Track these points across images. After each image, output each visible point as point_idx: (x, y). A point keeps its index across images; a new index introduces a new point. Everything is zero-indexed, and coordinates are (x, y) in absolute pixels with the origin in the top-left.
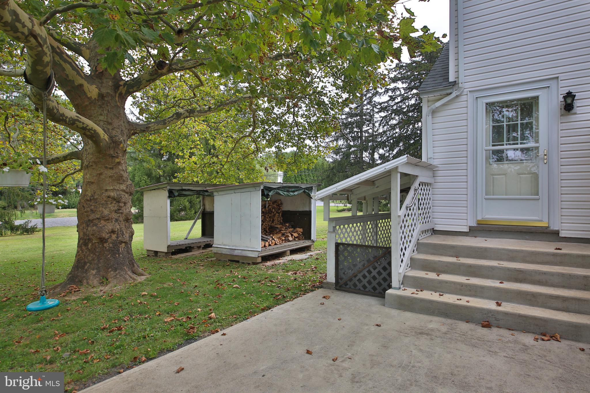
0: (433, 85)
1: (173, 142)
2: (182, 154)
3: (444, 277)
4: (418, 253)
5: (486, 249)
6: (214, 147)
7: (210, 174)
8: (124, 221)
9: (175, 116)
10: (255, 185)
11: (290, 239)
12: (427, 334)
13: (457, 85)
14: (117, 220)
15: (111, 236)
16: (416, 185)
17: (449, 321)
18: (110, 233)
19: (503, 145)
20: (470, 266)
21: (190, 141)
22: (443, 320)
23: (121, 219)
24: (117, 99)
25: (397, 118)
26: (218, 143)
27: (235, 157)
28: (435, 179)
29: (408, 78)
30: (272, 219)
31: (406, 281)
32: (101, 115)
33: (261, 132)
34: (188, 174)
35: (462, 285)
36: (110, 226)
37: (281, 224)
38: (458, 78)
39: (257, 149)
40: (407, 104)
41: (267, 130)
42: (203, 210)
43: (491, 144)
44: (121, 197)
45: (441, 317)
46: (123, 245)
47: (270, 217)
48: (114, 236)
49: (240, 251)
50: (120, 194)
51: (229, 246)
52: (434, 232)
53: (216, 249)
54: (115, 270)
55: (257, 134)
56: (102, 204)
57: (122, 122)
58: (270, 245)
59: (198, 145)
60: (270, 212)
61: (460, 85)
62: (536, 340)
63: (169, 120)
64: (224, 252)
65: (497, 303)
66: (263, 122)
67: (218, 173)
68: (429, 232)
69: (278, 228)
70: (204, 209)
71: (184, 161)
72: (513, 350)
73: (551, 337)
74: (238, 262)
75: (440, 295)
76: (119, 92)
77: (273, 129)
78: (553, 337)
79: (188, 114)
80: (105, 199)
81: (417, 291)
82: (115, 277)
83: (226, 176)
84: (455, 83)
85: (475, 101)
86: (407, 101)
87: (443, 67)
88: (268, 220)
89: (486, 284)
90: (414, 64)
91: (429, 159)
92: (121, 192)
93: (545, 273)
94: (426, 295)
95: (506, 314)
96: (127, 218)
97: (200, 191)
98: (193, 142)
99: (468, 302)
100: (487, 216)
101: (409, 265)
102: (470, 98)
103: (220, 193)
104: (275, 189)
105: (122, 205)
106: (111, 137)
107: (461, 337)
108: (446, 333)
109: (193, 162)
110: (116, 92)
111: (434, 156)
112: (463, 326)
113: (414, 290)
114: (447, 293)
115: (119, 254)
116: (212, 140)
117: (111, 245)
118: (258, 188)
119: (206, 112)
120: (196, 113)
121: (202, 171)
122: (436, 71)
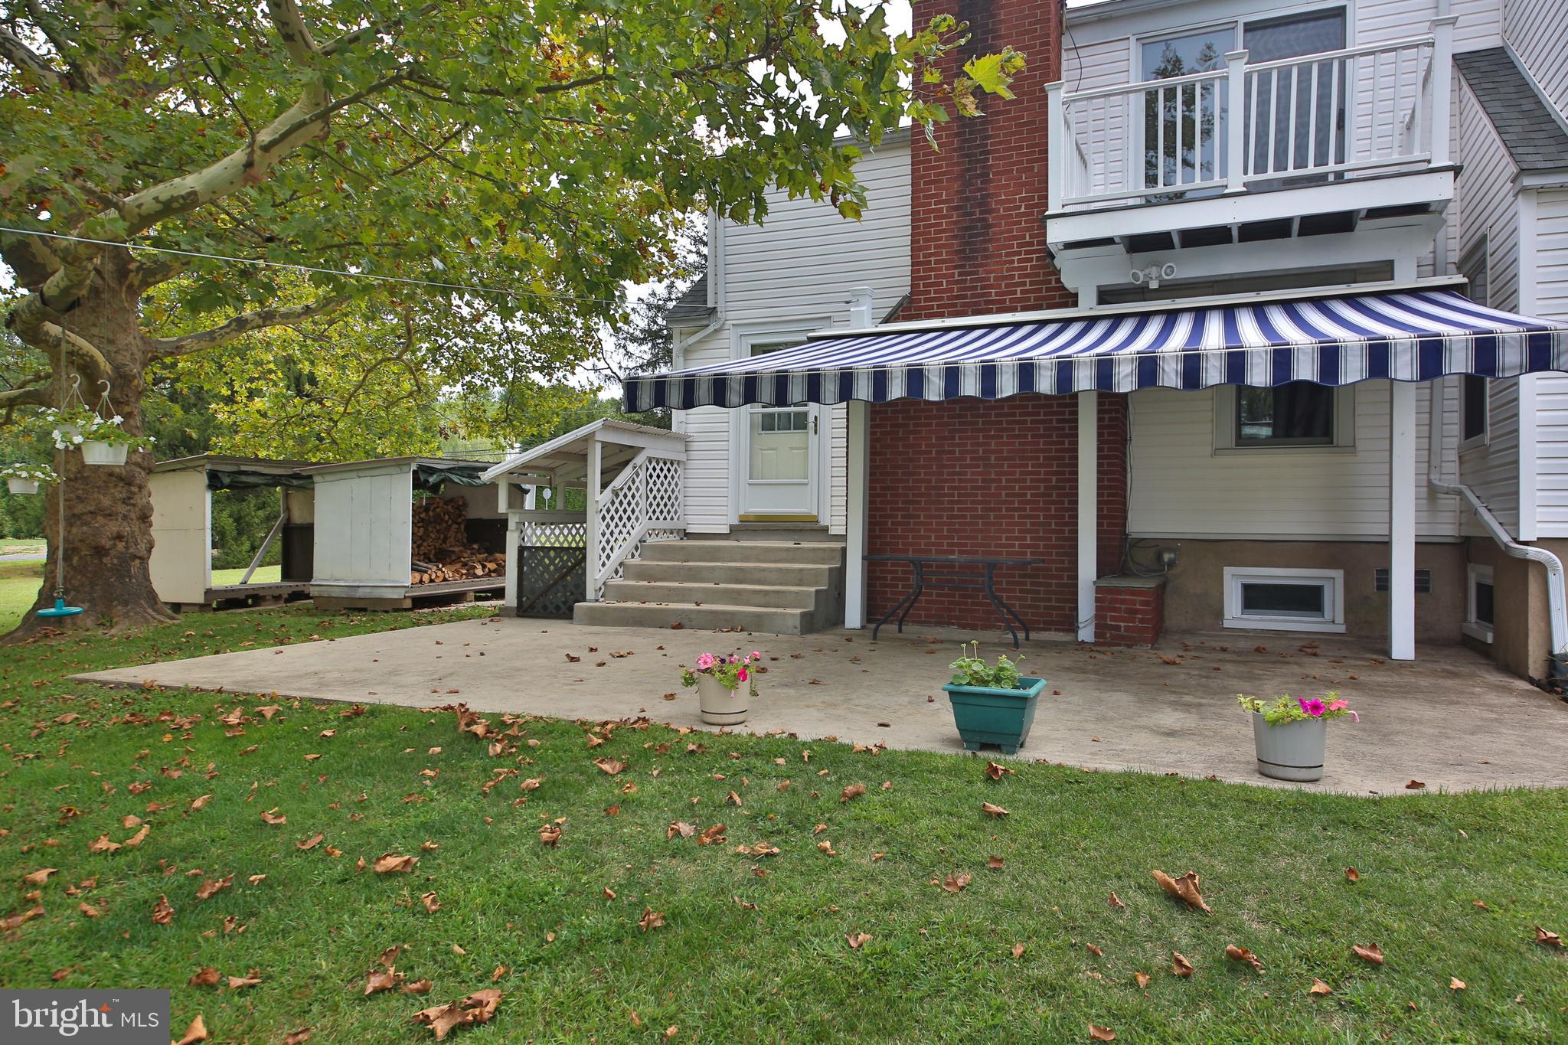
0: (687, 310)
1: (206, 364)
2: (229, 393)
3: (656, 584)
4: (635, 557)
6: (312, 380)
7: (301, 440)
8: (138, 519)
9: (234, 324)
10: (400, 462)
11: (479, 572)
13: (717, 314)
14: (125, 517)
15: (115, 544)
18: (114, 539)
20: (691, 568)
21: (251, 360)
23: (133, 515)
24: (123, 296)
26: (322, 371)
27: (365, 403)
28: (689, 455)
30: (442, 536)
31: (606, 589)
32: (94, 325)
33: (428, 349)
34: (246, 439)
35: (670, 589)
36: (113, 527)
37: (464, 545)
38: (718, 302)
39: (419, 388)
41: (441, 347)
42: (285, 522)
44: (134, 476)
46: (137, 561)
47: (438, 531)
48: (121, 546)
49: (368, 590)
50: (131, 471)
51: (346, 581)
52: (687, 535)
53: (317, 588)
54: (126, 603)
55: (419, 354)
56: (98, 487)
57: (131, 339)
58: (432, 581)
59: (271, 371)
60: (438, 519)
61: (722, 314)
62: (715, 632)
63: (222, 332)
64: (336, 592)
65: (697, 603)
66: (429, 331)
67: (321, 439)
68: (674, 532)
69: (454, 552)
70: (289, 519)
71: (235, 408)
74: (365, 610)
76: (127, 283)
77: (456, 345)
78: (734, 628)
79: (260, 322)
80: (104, 478)
82: (126, 615)
83: (343, 446)
84: (714, 311)
85: (739, 339)
88: (433, 536)
89: (695, 586)
91: (680, 425)
92: (134, 467)
95: (700, 613)
96: (144, 514)
97: (281, 476)
98: (258, 363)
100: (750, 510)
102: (734, 335)
103: (328, 478)
104: (442, 470)
105: (135, 489)
106: (117, 368)
109: (258, 411)
110: (121, 283)
111: (686, 418)
114: (653, 601)
115: (130, 578)
116: (307, 363)
117: (115, 561)
118: (406, 468)
119: (299, 315)
120: (279, 319)
121: (280, 434)
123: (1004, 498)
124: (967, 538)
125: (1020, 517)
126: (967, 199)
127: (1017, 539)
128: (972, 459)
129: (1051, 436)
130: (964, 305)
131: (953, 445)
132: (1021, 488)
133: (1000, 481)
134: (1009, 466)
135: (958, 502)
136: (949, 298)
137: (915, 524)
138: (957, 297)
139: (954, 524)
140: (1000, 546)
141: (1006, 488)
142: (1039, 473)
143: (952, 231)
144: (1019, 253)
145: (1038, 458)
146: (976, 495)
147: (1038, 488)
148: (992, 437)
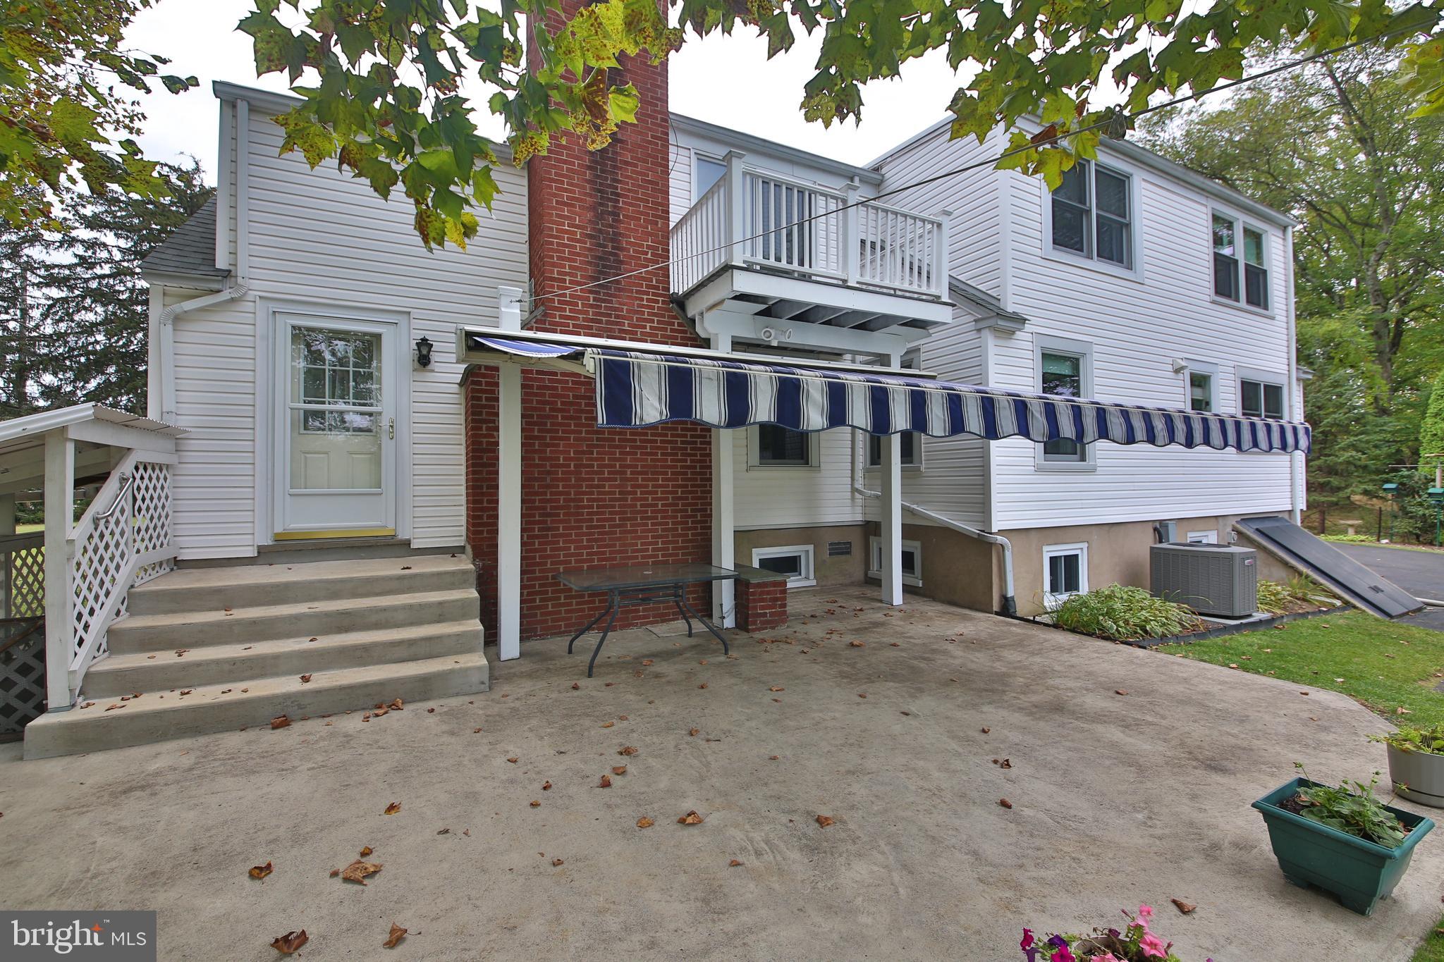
0: (178, 264)
3: (195, 655)
4: (132, 615)
5: (287, 586)
12: (142, 788)
13: (233, 279)
16: (127, 467)
17: (202, 740)
19: (324, 403)
20: (254, 622)
22: (187, 742)
25: (100, 309)
28: (180, 457)
29: (131, 229)
31: (91, 685)
35: (233, 662)
38: (235, 265)
40: (129, 285)
43: (302, 398)
45: (183, 738)
52: (178, 564)
61: (240, 280)
62: (366, 719)
65: (303, 678)
68: (164, 566)
72: (326, 752)
73: (390, 706)
75: (183, 694)
78: (394, 706)
81: (123, 699)
84: (227, 274)
85: (270, 317)
86: (128, 278)
87: (204, 235)
89: (282, 650)
90: (150, 206)
91: (164, 414)
93: (384, 609)
94: (150, 702)
95: (318, 692)
99: (245, 691)
100: (292, 526)
101: (104, 646)
102: (262, 310)
107: (224, 765)
108: (191, 769)
111: (177, 408)
112: (233, 741)
113: (116, 701)
114: (200, 685)
122: (187, 237)
123: (639, 508)
124: (606, 546)
125: (653, 524)
126: (600, 231)
127: (650, 544)
128: (609, 473)
129: (676, 454)
130: (599, 329)
131: (592, 459)
132: (653, 499)
133: (635, 493)
134: (643, 480)
135: (597, 513)
136: (584, 320)
137: (553, 536)
138: (592, 320)
139: (593, 534)
140: (637, 551)
141: (641, 499)
142: (667, 486)
143: (586, 256)
144: (647, 293)
145: (666, 473)
146: (614, 506)
147: (667, 499)
148: (628, 453)
